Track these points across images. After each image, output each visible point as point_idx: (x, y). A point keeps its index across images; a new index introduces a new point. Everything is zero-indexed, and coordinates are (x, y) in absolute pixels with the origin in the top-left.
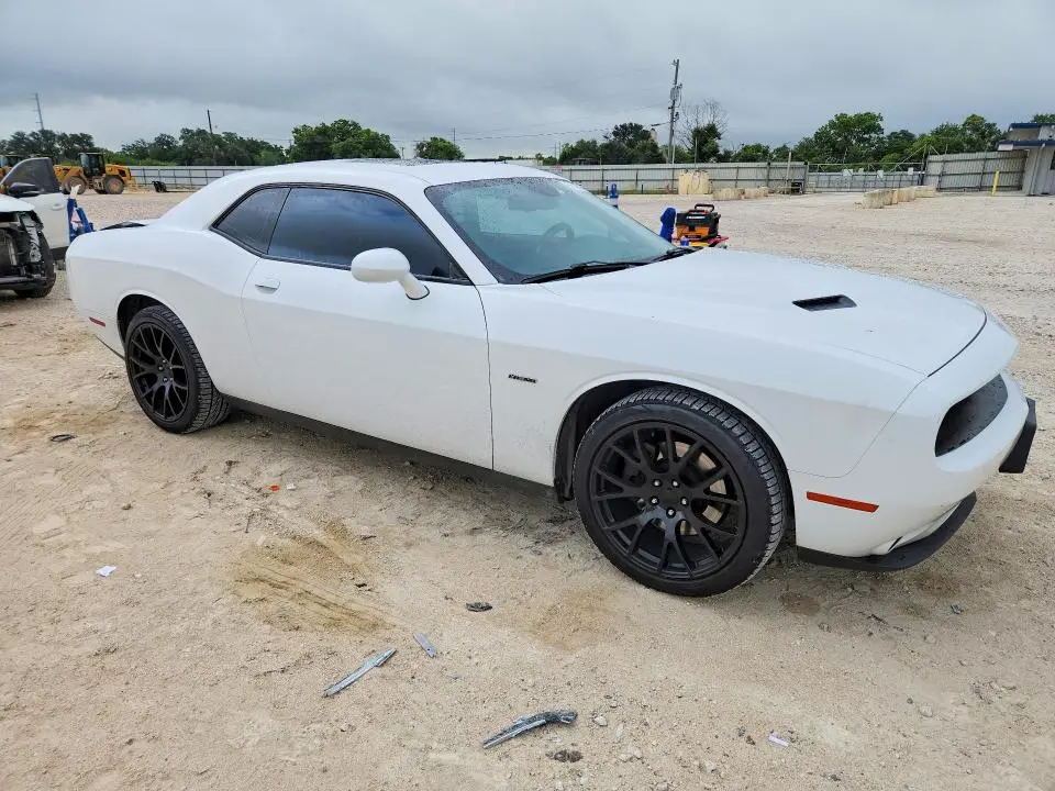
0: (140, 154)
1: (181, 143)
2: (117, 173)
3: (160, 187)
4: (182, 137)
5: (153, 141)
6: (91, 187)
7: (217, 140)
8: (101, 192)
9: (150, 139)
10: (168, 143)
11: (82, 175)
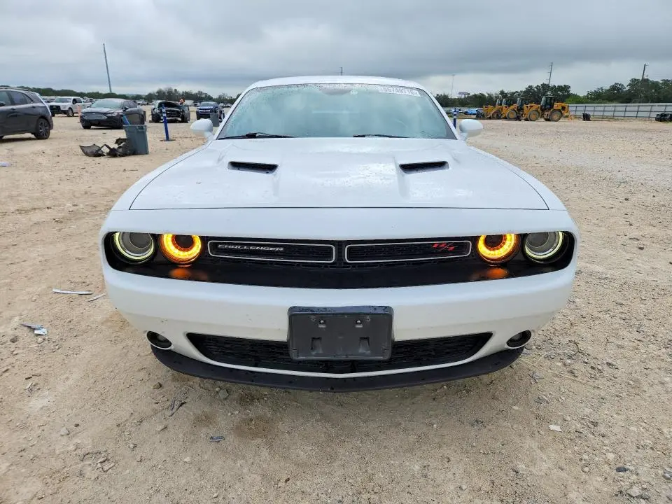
0: (598, 97)
1: (627, 88)
2: (560, 108)
3: (586, 117)
4: (629, 85)
5: (608, 88)
6: (542, 117)
7: (655, 85)
8: (547, 120)
9: (607, 87)
10: (619, 89)
11: (539, 110)
